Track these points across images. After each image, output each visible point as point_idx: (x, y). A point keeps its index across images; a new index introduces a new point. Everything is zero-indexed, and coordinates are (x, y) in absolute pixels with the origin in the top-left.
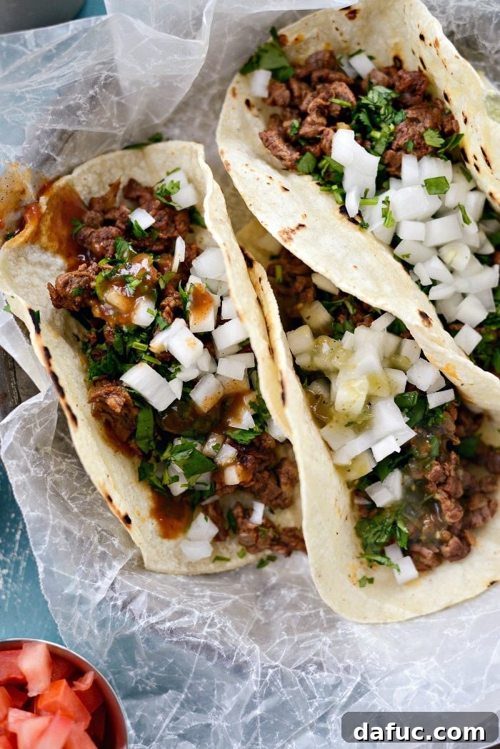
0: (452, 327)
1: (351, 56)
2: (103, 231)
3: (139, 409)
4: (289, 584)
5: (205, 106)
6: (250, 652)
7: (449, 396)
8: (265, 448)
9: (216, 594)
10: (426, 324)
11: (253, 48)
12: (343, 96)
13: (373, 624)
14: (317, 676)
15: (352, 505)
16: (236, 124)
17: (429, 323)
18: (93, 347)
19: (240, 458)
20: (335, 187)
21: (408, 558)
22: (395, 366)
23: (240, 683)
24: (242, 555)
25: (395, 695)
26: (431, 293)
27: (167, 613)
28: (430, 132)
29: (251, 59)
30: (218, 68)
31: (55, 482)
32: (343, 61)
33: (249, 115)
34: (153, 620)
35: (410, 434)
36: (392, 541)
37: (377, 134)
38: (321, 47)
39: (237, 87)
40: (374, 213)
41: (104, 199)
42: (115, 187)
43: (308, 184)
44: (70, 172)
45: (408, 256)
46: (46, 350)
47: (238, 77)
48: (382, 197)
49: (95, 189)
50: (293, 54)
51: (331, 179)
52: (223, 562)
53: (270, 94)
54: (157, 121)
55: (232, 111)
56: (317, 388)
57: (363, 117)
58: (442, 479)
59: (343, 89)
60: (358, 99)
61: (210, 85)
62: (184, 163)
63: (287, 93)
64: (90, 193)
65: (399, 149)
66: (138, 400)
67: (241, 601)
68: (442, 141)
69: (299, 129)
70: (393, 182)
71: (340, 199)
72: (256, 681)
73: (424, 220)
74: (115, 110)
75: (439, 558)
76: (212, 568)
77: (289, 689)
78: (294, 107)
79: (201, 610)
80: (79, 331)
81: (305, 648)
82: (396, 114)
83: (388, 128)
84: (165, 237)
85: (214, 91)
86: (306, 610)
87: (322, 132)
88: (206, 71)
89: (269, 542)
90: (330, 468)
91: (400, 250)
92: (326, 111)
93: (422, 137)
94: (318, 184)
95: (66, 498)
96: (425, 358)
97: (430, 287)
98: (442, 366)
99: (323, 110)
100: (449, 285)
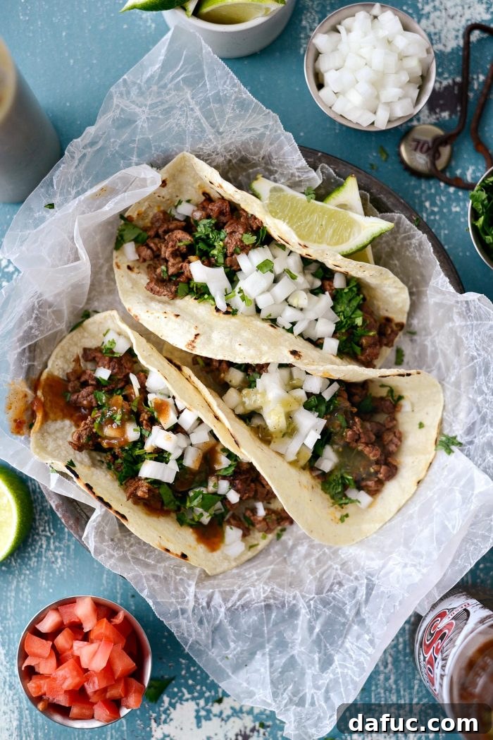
0: (318, 343)
1: (176, 207)
2: (84, 392)
3: (159, 488)
4: (300, 541)
5: (105, 281)
6: (294, 597)
7: (335, 386)
8: (244, 471)
9: (259, 571)
10: (297, 357)
11: (116, 232)
12: (183, 239)
13: (360, 541)
14: (342, 590)
15: (314, 478)
16: (129, 285)
17: (300, 356)
18: (114, 463)
19: (232, 486)
20: (206, 296)
21: (362, 492)
22: (294, 388)
23: (296, 619)
24: (264, 538)
25: (391, 579)
26: (294, 332)
27: (235, 597)
28: (245, 236)
29: (117, 239)
30: (100, 256)
31: (133, 553)
32: (173, 213)
33: (133, 275)
34: (229, 605)
35: (323, 422)
36: (345, 487)
37: (215, 252)
38: (156, 210)
39: (118, 260)
40: (237, 302)
41: (74, 371)
42: (77, 360)
43: (188, 302)
44: (46, 366)
45: (270, 315)
47: (115, 254)
48: (237, 290)
49: (66, 367)
50: (141, 223)
51: (201, 292)
52: (255, 548)
53: (139, 256)
54: (81, 307)
55: (122, 279)
56: (256, 422)
57: (201, 245)
58: (357, 437)
59: (179, 234)
60: (193, 236)
61: (101, 268)
62: (110, 324)
63: (149, 252)
64: (64, 371)
65: (232, 254)
66: (156, 483)
67: (277, 567)
68: (255, 237)
69: (167, 271)
70: (239, 275)
71: (213, 303)
72: (307, 613)
73: (268, 290)
74: (53, 317)
75: (381, 483)
76: (250, 554)
77: (328, 607)
78: (157, 256)
79: (254, 586)
80: (101, 457)
81: (326, 578)
82: (220, 234)
83: (219, 244)
84: (122, 377)
85: (105, 269)
86: (317, 553)
87: (182, 266)
88: (94, 261)
89: (276, 522)
90: (286, 466)
91: (264, 314)
92: (178, 253)
93: (241, 241)
94: (195, 299)
95: (143, 558)
96: (309, 374)
97: (292, 328)
98: (321, 374)
99: (176, 254)
100: (303, 320)
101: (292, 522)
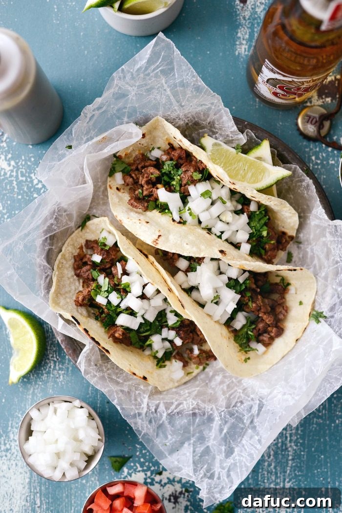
0: (237, 246)
1: (150, 151)
2: (84, 269)
3: (129, 333)
4: (217, 373)
5: (102, 197)
6: (212, 409)
7: (247, 275)
8: (186, 325)
9: (190, 391)
10: (224, 255)
11: (110, 165)
12: (154, 173)
13: (256, 376)
14: (242, 407)
15: (229, 332)
16: (116, 200)
17: (225, 254)
18: (100, 317)
19: (178, 334)
20: (167, 211)
21: (259, 344)
22: (221, 273)
23: (212, 423)
24: (197, 368)
25: (274, 402)
26: (222, 237)
27: (173, 407)
28: (195, 174)
29: (111, 169)
30: (100, 180)
31: (109, 374)
32: (149, 155)
33: (120, 194)
34: (169, 411)
35: (239, 296)
36: (249, 340)
37: (174, 183)
38: (137, 153)
39: (110, 183)
40: (186, 216)
41: (79, 255)
42: (81, 248)
43: (155, 214)
44: (61, 251)
45: (207, 226)
46: (85, 330)
47: (109, 179)
48: (187, 208)
49: (74, 251)
50: (127, 160)
51: (164, 208)
52: (191, 374)
53: (125, 182)
54: (85, 212)
55: (112, 195)
56: (194, 294)
57: (165, 178)
58: (258, 308)
59: (152, 170)
60: (161, 172)
61: (99, 188)
62: (103, 226)
63: (131, 180)
64: (72, 254)
65: (185, 185)
66: (127, 330)
67: (201, 389)
68: (201, 175)
69: (143, 193)
70: (189, 198)
71: (171, 215)
72: (219, 420)
73: (207, 210)
74: (67, 218)
75: (272, 339)
76: (187, 378)
77: (233, 417)
78: (136, 182)
79: (186, 400)
80: (94, 311)
81: (233, 398)
82: (178, 171)
83: (177, 178)
84: (108, 260)
85: (102, 189)
86: (227, 382)
87: (152, 191)
88: (95, 184)
89: (205, 358)
90: (213, 323)
91: (203, 225)
92: (150, 181)
93: (192, 177)
94: (160, 212)
95: (115, 378)
96: (230, 266)
97: (221, 235)
98: (238, 266)
99: (149, 182)
100: (229, 230)
101: (215, 359)
